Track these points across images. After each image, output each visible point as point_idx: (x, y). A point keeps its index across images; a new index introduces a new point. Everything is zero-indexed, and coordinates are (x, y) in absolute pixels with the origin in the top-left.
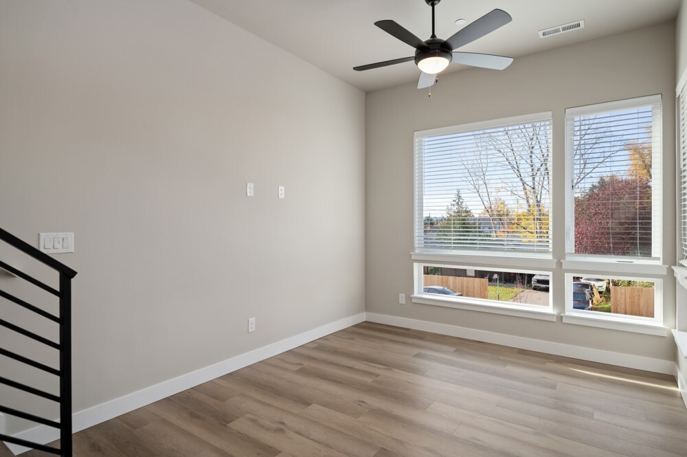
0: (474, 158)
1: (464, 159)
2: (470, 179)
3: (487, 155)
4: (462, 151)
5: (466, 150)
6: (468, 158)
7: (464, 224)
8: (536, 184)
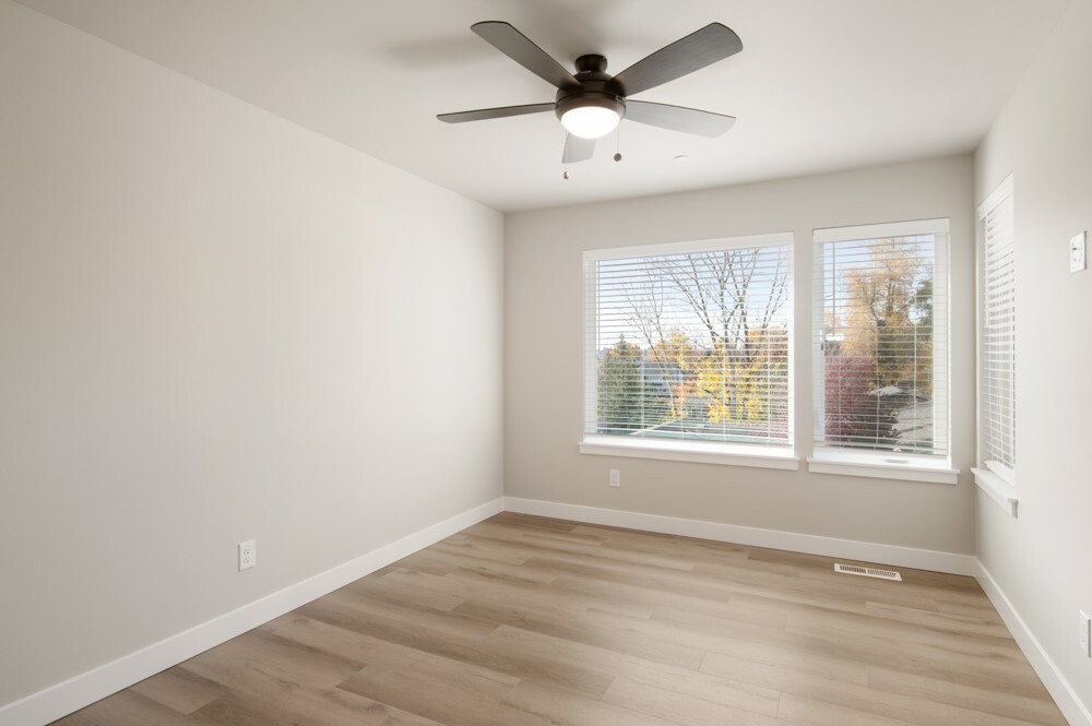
0: (643, 291)
1: (629, 292)
2: (639, 322)
3: (662, 287)
4: (628, 280)
5: (634, 279)
6: (635, 292)
7: (630, 384)
8: (729, 333)
